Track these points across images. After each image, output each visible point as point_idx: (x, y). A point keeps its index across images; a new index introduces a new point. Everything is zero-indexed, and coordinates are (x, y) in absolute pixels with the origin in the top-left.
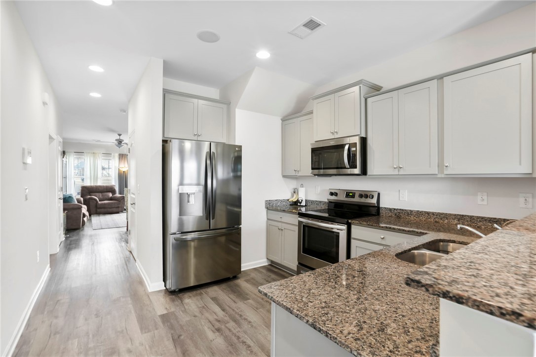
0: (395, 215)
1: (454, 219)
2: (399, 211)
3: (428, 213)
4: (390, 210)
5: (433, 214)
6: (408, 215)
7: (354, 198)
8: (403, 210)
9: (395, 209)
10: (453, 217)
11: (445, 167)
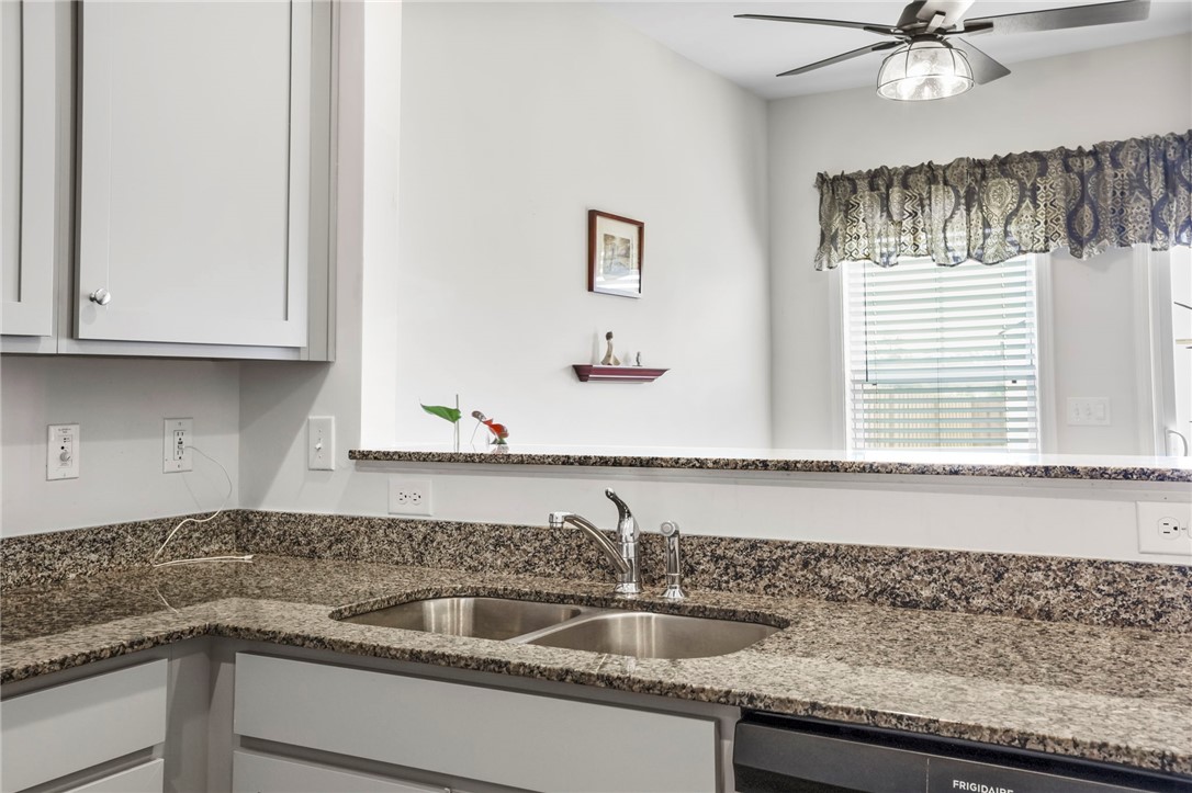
11: (83, 304)
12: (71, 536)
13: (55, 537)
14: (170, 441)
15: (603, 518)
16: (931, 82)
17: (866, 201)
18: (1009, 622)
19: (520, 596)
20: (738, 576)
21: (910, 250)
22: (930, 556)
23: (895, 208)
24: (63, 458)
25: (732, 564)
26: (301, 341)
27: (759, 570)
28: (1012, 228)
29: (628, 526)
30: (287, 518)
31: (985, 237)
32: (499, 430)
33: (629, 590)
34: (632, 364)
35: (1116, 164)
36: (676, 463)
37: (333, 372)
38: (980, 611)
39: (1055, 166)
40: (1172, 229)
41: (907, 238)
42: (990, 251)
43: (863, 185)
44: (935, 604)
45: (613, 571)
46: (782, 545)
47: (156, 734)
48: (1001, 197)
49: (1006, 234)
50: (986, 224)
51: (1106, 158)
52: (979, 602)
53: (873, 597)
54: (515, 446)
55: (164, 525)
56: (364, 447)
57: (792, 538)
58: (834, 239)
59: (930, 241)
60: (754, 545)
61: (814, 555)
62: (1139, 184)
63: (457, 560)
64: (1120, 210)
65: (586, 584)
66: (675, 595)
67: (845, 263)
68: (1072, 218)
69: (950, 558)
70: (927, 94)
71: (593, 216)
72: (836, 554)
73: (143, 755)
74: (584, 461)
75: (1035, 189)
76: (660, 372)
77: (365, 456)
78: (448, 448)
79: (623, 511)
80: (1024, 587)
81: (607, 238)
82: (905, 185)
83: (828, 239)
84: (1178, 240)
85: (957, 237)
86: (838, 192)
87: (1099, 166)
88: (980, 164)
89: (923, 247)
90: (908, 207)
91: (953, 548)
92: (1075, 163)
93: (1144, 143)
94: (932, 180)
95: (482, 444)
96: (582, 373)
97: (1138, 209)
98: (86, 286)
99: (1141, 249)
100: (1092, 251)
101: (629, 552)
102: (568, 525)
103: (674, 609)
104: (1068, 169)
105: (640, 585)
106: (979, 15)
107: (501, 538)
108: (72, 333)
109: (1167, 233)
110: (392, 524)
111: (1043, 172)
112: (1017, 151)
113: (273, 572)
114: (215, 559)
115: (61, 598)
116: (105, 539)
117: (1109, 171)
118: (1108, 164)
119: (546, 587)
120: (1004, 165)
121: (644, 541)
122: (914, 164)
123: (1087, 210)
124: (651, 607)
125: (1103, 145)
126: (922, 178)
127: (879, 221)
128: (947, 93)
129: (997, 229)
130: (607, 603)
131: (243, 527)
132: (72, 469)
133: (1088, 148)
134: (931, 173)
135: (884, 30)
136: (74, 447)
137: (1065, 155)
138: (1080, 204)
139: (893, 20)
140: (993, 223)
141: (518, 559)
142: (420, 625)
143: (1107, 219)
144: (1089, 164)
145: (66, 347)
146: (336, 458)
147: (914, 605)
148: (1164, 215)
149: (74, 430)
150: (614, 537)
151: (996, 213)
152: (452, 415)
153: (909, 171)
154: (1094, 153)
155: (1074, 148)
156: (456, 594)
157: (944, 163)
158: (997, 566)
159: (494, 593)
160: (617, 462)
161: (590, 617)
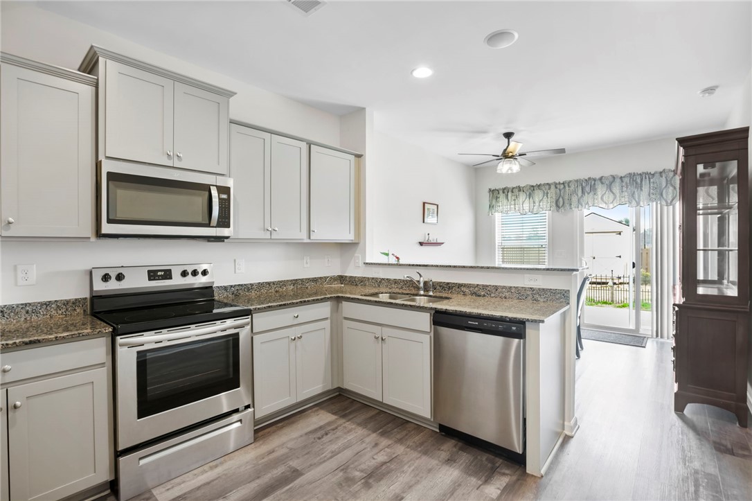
0: (233, 294)
1: (290, 285)
2: (237, 288)
3: (269, 283)
4: (225, 288)
5: (274, 283)
6: (248, 290)
7: (171, 278)
8: (242, 285)
9: (231, 286)
10: (290, 283)
11: (311, 232)
12: (309, 279)
13: (306, 279)
14: (326, 260)
15: (416, 278)
16: (510, 169)
17: (502, 196)
18: (498, 299)
19: (399, 293)
20: (445, 290)
21: (513, 209)
22: (483, 286)
23: (509, 198)
24: (307, 263)
25: (444, 287)
26: (353, 239)
27: (449, 288)
28: (541, 204)
29: (422, 279)
30: (351, 277)
31: (534, 206)
32: (398, 258)
33: (422, 292)
34: (435, 241)
35: (569, 186)
36: (432, 266)
37: (360, 245)
38: (493, 297)
39: (553, 187)
40: (584, 205)
41: (512, 206)
42: (535, 210)
43: (501, 192)
44: (484, 296)
45: (419, 289)
46: (454, 283)
47: (329, 316)
48: (538, 195)
49: (539, 205)
50: (534, 203)
51: (566, 185)
52: (493, 295)
53: (472, 294)
54: (401, 262)
55: (326, 278)
56: (367, 262)
57: (456, 282)
58: (493, 207)
59: (519, 207)
60: (448, 283)
61: (460, 286)
62: (575, 192)
63: (387, 286)
64: (570, 200)
65: (414, 291)
66: (431, 293)
67: (496, 213)
68: (557, 201)
69: (487, 286)
70: (510, 172)
71: (424, 203)
72: (465, 285)
73: (326, 319)
74: (413, 265)
75: (547, 193)
76: (443, 243)
77: (367, 263)
78: (386, 262)
79: (421, 276)
80: (501, 292)
81: (428, 209)
82: (512, 192)
83: (491, 207)
84: (585, 207)
85: (526, 206)
86: (494, 193)
87: (565, 187)
88: (533, 186)
89: (517, 209)
90: (513, 198)
91: (488, 284)
92: (558, 186)
93: (577, 181)
94: (520, 190)
95: (393, 261)
96: (421, 244)
97: (575, 199)
98: (312, 229)
99: (575, 210)
100: (562, 210)
101: (422, 285)
102: (408, 279)
103: (430, 296)
104: (556, 188)
105: (424, 291)
106: (522, 152)
107: (396, 282)
108: (310, 238)
109: (582, 205)
110: (373, 278)
111: (549, 189)
112: (542, 183)
113: (348, 288)
114: (336, 285)
115: (308, 291)
116: (315, 280)
117: (567, 188)
118: (567, 187)
119: (404, 292)
120: (539, 186)
121: (425, 283)
122: (514, 186)
123: (561, 199)
124: (426, 296)
125: (566, 182)
126: (517, 190)
127: (505, 201)
128: (515, 171)
129: (537, 204)
130: (417, 295)
131: (341, 279)
132: (308, 265)
133: (561, 182)
134: (520, 189)
135: (498, 156)
136: (308, 260)
137: (556, 184)
138: (559, 198)
139: (500, 154)
140: (536, 202)
141: (400, 286)
142: (378, 297)
143: (566, 201)
144: (562, 186)
145: (308, 241)
146: (361, 264)
147: (480, 296)
148: (581, 201)
149: (308, 257)
150: (418, 281)
151: (537, 200)
152: (387, 255)
153: (513, 188)
154: (563, 184)
155: (558, 182)
156: (386, 293)
157: (523, 186)
158: (496, 288)
159: (394, 293)
160: (420, 266)
161: (413, 297)
